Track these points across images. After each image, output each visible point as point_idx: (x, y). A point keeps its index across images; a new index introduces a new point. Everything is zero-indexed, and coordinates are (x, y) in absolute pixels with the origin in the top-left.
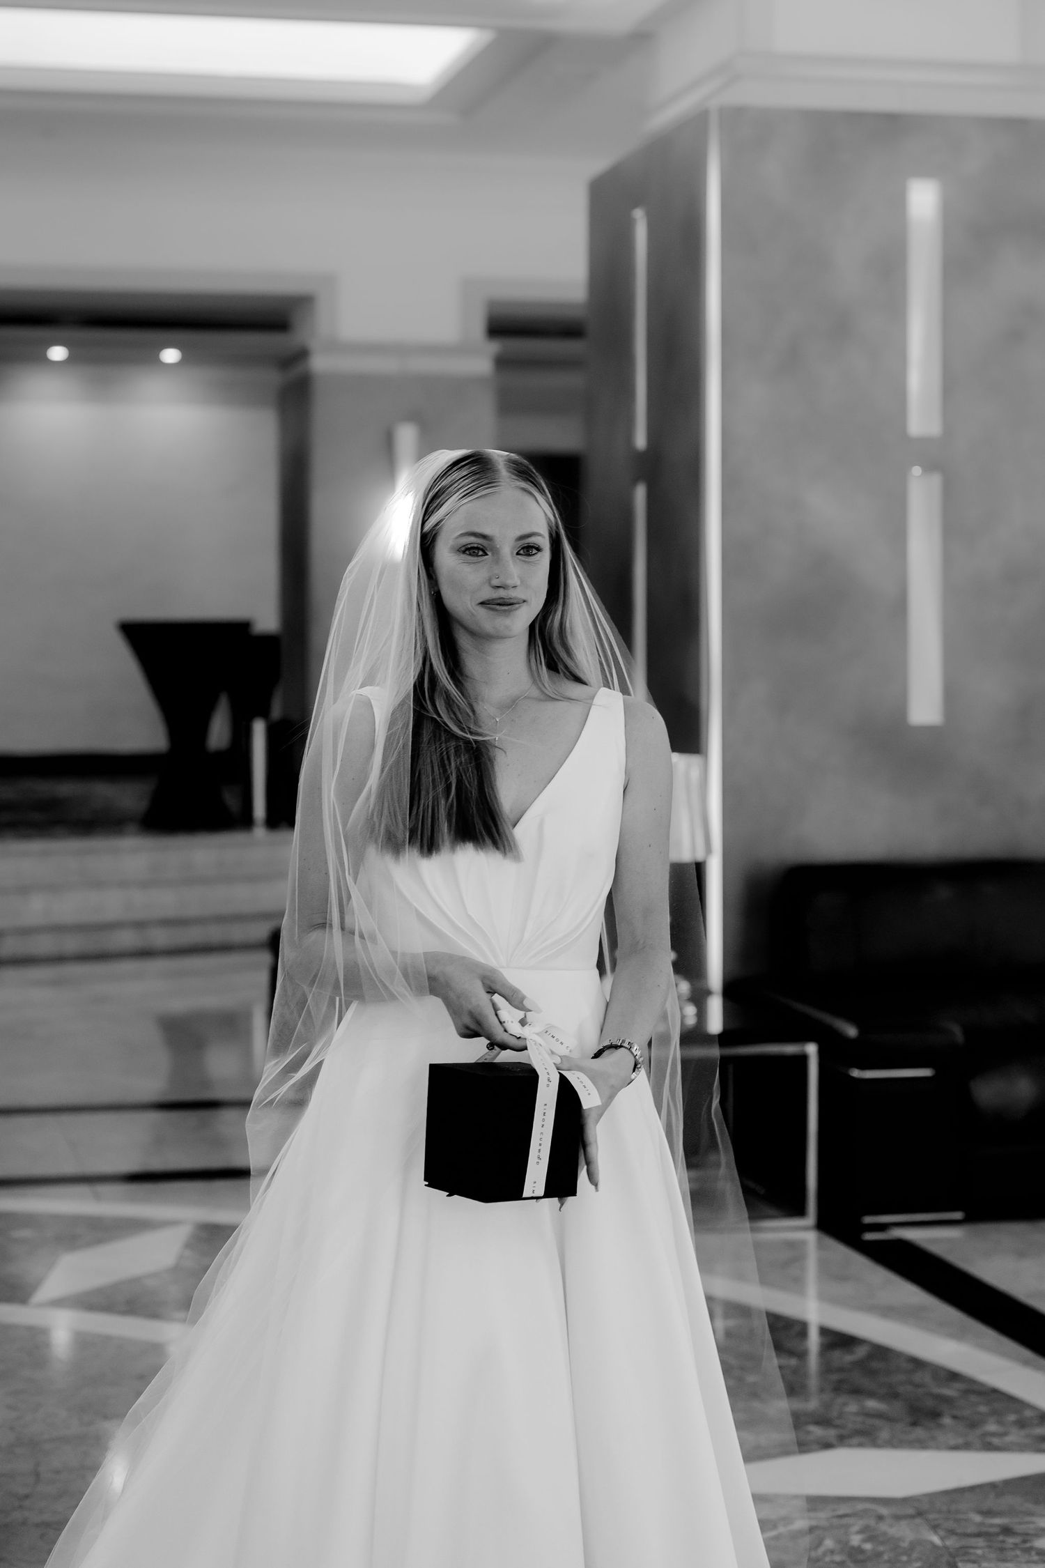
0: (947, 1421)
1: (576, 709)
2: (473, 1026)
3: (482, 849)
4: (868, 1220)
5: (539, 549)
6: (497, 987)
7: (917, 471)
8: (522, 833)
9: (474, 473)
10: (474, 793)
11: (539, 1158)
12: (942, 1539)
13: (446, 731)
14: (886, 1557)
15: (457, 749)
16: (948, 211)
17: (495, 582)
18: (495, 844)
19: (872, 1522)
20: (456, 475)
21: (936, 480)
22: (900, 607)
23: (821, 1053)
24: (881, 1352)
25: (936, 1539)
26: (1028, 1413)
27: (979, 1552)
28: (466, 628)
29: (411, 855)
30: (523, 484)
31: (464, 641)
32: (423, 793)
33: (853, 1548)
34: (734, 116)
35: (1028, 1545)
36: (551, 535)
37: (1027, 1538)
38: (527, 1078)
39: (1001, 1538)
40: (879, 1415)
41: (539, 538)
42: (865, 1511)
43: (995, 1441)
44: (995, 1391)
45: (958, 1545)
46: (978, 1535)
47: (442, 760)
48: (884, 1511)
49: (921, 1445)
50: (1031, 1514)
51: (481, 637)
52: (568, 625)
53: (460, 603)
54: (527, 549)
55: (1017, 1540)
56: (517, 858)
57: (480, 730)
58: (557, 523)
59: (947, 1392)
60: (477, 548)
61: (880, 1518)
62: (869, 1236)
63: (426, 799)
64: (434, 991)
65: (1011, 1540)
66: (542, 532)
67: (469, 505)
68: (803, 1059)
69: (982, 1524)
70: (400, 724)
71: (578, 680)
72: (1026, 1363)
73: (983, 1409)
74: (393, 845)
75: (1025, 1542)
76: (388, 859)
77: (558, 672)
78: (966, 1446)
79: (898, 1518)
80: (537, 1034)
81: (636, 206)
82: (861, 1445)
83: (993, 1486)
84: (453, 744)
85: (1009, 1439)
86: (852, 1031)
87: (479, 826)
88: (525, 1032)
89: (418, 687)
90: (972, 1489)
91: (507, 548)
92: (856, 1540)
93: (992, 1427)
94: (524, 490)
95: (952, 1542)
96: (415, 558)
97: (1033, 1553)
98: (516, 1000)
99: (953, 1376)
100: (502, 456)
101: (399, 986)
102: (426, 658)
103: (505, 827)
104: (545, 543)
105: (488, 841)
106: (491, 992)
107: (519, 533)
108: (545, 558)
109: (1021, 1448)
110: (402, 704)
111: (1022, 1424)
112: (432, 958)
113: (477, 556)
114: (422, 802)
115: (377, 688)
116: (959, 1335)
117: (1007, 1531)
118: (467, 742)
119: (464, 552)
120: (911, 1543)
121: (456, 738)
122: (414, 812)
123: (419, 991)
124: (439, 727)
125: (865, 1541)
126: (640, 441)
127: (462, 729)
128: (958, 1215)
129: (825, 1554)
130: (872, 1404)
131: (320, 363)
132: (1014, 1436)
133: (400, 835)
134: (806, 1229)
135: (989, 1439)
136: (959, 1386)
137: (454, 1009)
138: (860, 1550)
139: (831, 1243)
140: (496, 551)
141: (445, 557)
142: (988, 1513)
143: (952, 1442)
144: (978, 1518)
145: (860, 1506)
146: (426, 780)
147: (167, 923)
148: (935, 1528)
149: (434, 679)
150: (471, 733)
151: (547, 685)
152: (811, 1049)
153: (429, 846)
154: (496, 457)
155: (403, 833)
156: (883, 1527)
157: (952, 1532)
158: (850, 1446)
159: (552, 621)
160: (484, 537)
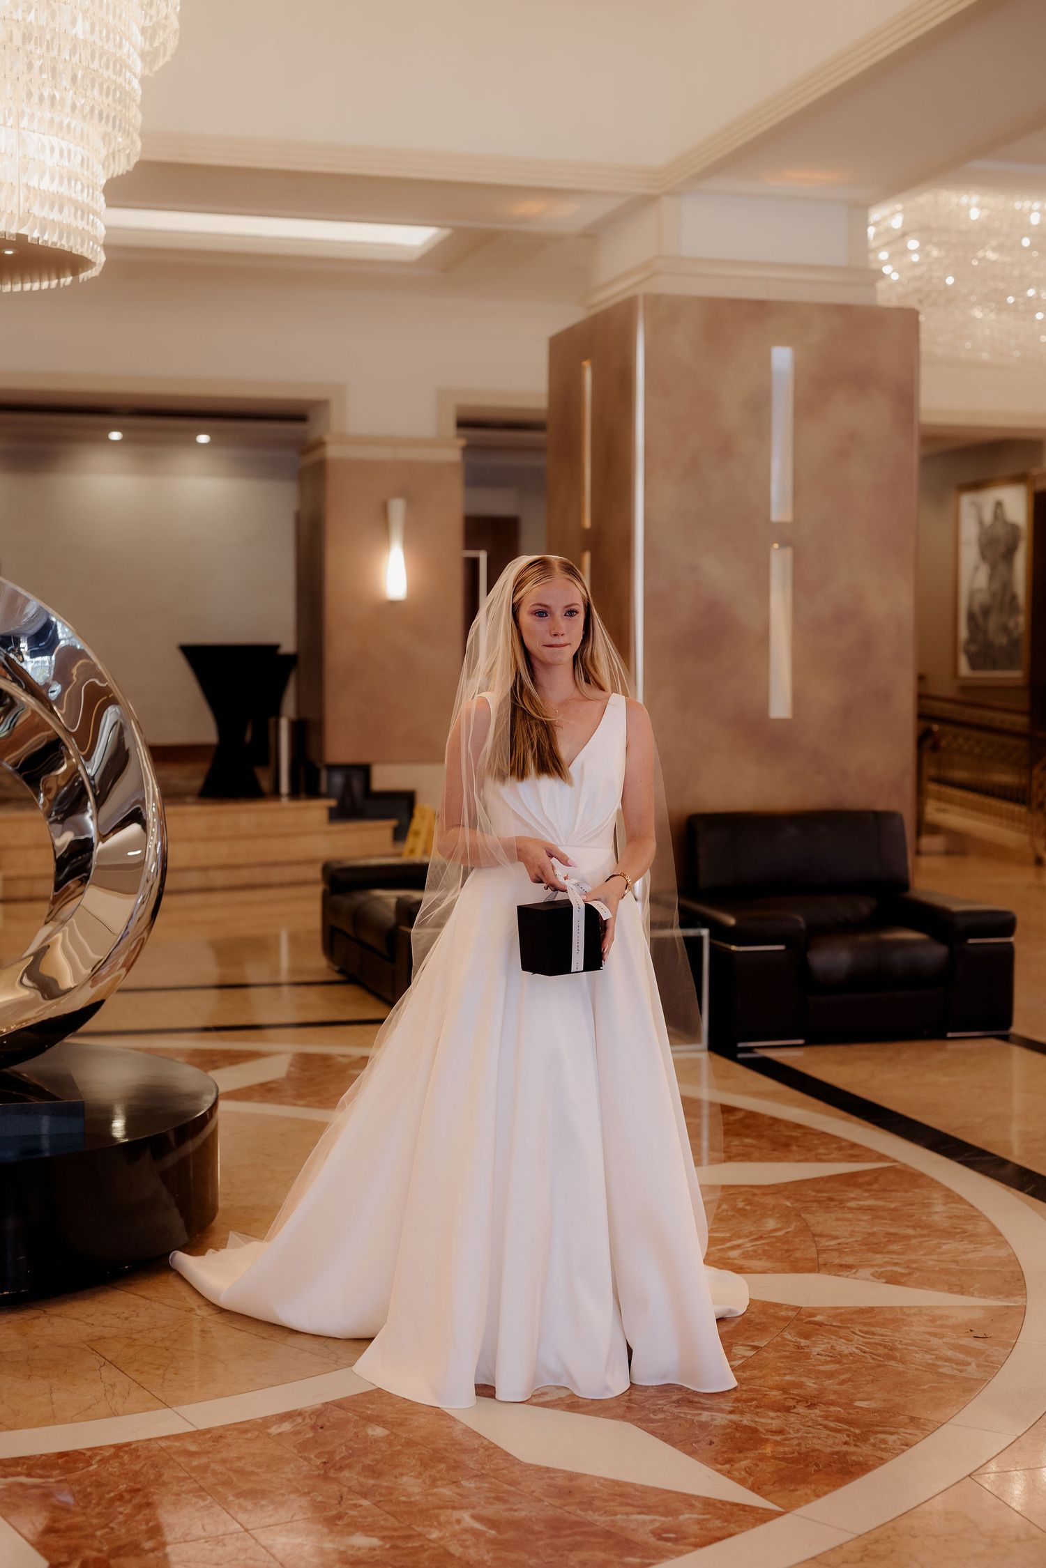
0: (794, 1148)
1: (599, 705)
2: (540, 875)
3: (552, 777)
4: (741, 1045)
5: (577, 612)
6: (554, 854)
7: (776, 546)
8: (573, 770)
9: (540, 570)
10: (547, 747)
11: (578, 950)
12: (792, 1203)
13: (529, 715)
14: (759, 1212)
15: (536, 725)
16: (797, 366)
17: (553, 633)
18: (560, 775)
19: (750, 1197)
20: (531, 571)
21: (789, 552)
22: (764, 638)
23: (711, 936)
24: (753, 1115)
25: (788, 1204)
26: (844, 1144)
27: (814, 1209)
28: (537, 659)
29: (512, 781)
30: (568, 576)
31: (537, 665)
32: (518, 747)
33: (739, 1208)
34: (655, 301)
35: (843, 1205)
36: (584, 604)
37: (842, 1202)
38: (567, 908)
39: (827, 1202)
40: (752, 1146)
41: (577, 606)
42: (746, 1191)
43: (824, 1157)
44: (824, 1133)
45: (801, 1206)
46: (814, 1201)
47: (528, 730)
48: (756, 1191)
49: (779, 1160)
50: (845, 1191)
51: (547, 665)
52: (595, 654)
53: (534, 645)
54: (571, 612)
55: (837, 1203)
56: (571, 784)
57: (548, 716)
58: (588, 596)
59: (794, 1134)
60: (542, 612)
61: (755, 1195)
62: (740, 1056)
63: (520, 751)
64: (520, 859)
65: (832, 1204)
66: (578, 603)
67: (537, 588)
68: (700, 939)
69: (815, 1196)
70: (504, 711)
71: (602, 689)
72: (843, 1119)
73: (816, 1142)
74: (502, 777)
75: (841, 1204)
76: (498, 785)
77: (590, 684)
78: (806, 1160)
79: (765, 1194)
80: (574, 885)
81: (585, 360)
82: (742, 1161)
83: (822, 1179)
84: (534, 721)
85: (831, 1156)
86: (732, 921)
87: (551, 765)
88: (567, 882)
89: (514, 689)
90: (809, 1180)
91: (559, 612)
92: (741, 1205)
93: (822, 1151)
94: (569, 579)
95: (797, 1205)
96: (509, 621)
97: (846, 1209)
98: (564, 861)
99: (798, 1126)
100: (556, 559)
101: (501, 856)
102: (518, 674)
103: (565, 767)
104: (581, 609)
105: (557, 775)
106: (551, 856)
107: (566, 604)
108: (581, 618)
109: (839, 1160)
110: (505, 699)
111: (840, 1149)
112: (519, 839)
113: (542, 617)
114: (517, 752)
115: (489, 693)
116: (801, 1105)
117: (831, 1199)
118: (542, 722)
119: (535, 614)
120: (773, 1206)
121: (533, 718)
122: (513, 758)
123: (512, 860)
124: (525, 712)
125: (745, 1205)
126: (587, 523)
127: (539, 715)
128: (801, 1042)
129: (722, 1212)
130: (748, 1141)
131: (333, 451)
132: (835, 1155)
133: (505, 771)
134: (702, 1051)
135: (819, 1156)
136: (802, 1131)
137: (529, 866)
138: (743, 1209)
139: (717, 1058)
140: (552, 614)
141: (526, 618)
142: (819, 1191)
143: (797, 1158)
144: (813, 1194)
145: (742, 1189)
146: (520, 740)
147: (223, 867)
148: (788, 1198)
149: (522, 686)
150: (543, 717)
151: (584, 689)
152: (705, 932)
153: (522, 775)
154: (553, 560)
155: (507, 769)
156: (756, 1199)
157: (798, 1200)
158: (736, 1161)
159: (586, 652)
160: (545, 606)
